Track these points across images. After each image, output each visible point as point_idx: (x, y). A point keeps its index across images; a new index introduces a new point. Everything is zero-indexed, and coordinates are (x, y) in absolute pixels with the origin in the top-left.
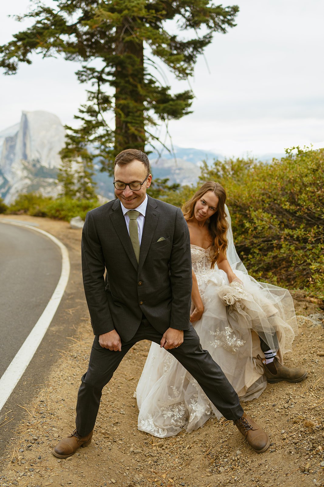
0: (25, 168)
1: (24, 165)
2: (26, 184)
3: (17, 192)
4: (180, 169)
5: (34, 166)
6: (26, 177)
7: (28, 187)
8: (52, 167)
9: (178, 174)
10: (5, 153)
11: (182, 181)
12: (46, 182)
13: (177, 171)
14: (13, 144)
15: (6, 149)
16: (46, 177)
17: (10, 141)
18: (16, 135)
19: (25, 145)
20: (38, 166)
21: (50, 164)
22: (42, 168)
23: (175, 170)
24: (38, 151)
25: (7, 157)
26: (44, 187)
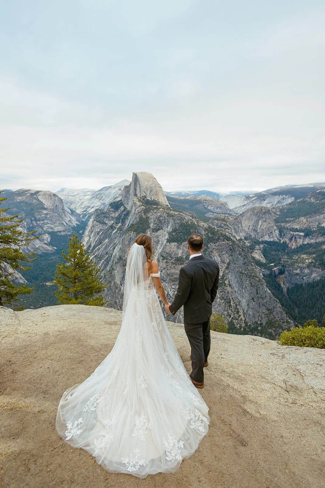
0: (139, 201)
1: (138, 199)
2: (143, 208)
3: (139, 213)
4: (205, 200)
5: (144, 199)
6: (142, 205)
7: (144, 210)
8: (153, 200)
9: (205, 203)
10: (124, 194)
11: (208, 206)
12: (152, 207)
13: (205, 202)
14: (128, 189)
15: (125, 192)
16: (152, 205)
17: (127, 188)
18: (130, 185)
19: (136, 189)
20: (145, 199)
21: (151, 198)
22: (148, 200)
23: (203, 201)
24: (144, 192)
25: (126, 196)
26: (152, 210)
